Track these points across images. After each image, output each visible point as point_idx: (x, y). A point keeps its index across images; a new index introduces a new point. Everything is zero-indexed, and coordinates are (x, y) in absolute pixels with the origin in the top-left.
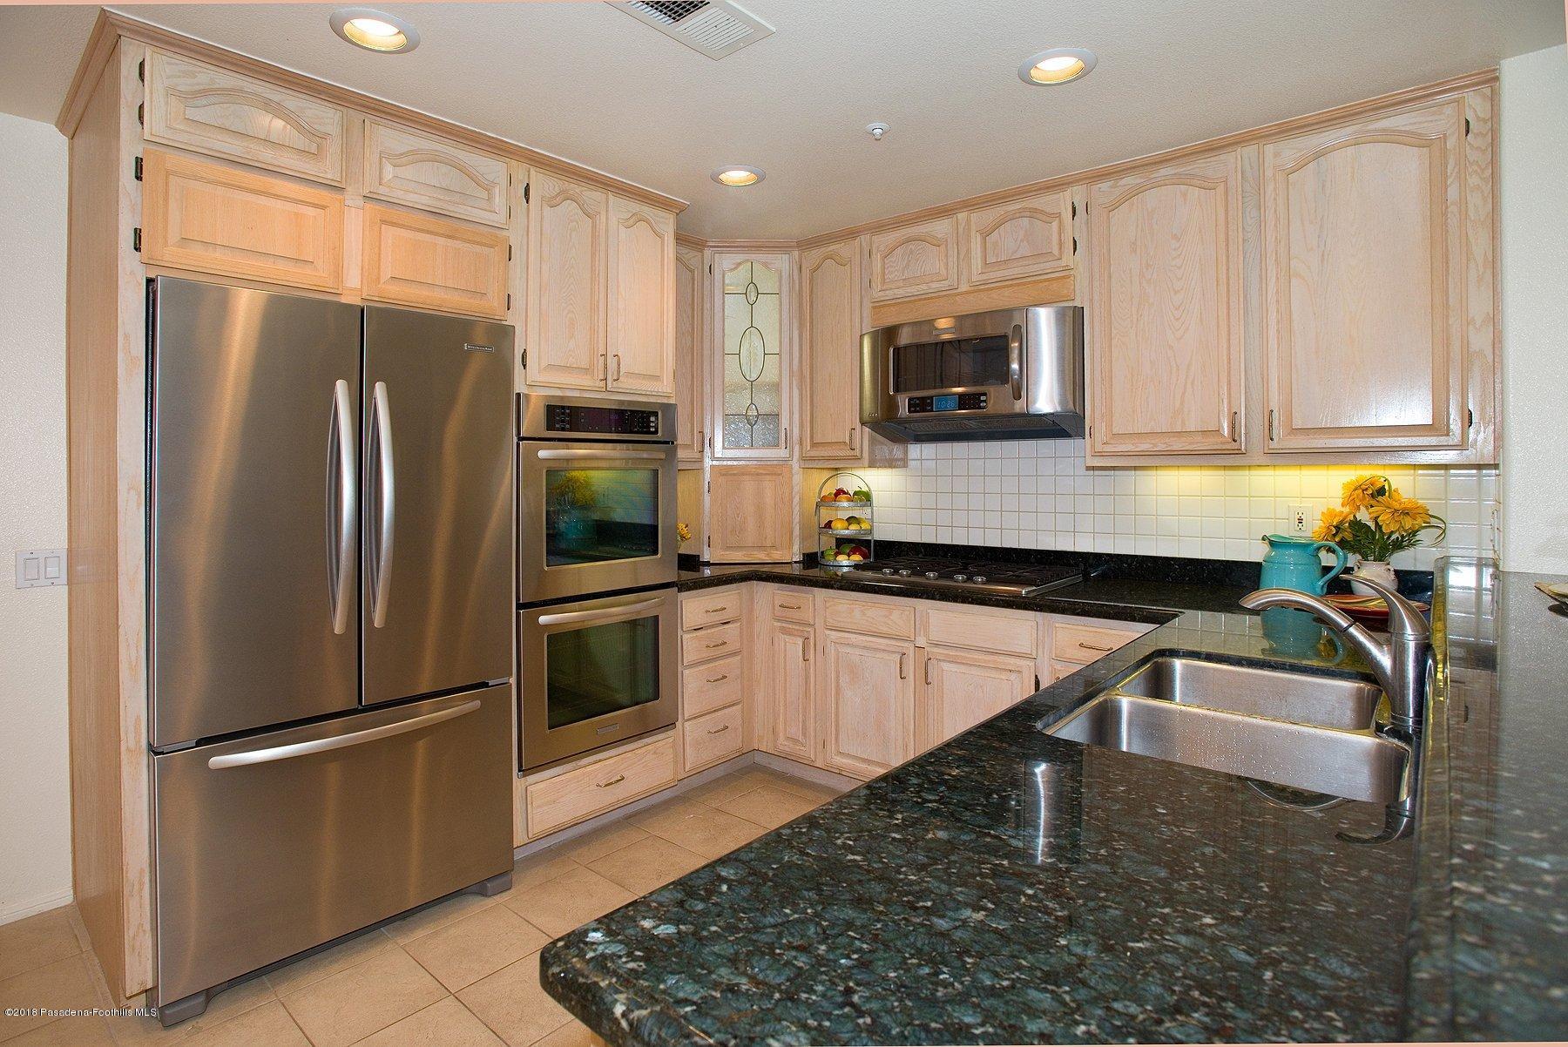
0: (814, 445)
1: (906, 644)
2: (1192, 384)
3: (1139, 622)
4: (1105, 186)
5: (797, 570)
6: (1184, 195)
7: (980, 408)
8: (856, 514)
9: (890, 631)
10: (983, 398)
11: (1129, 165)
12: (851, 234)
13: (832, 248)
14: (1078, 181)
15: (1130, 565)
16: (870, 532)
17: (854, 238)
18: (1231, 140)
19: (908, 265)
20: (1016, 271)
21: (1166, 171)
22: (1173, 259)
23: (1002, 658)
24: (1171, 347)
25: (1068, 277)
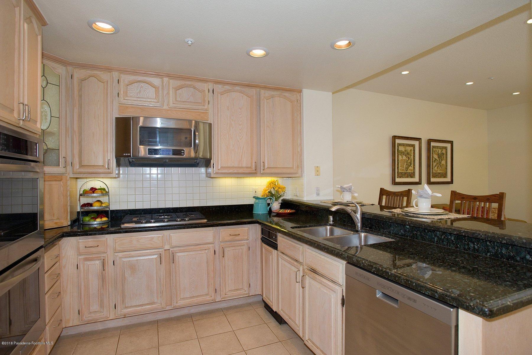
0: (81, 166)
1: (161, 250)
2: (244, 153)
3: (247, 224)
4: (220, 86)
5: (68, 229)
6: (242, 97)
7: (181, 155)
8: (101, 199)
9: (152, 246)
10: (182, 151)
11: (227, 82)
12: (109, 70)
13: (95, 72)
14: (210, 81)
15: (212, 209)
16: (108, 207)
17: (110, 72)
18: (253, 85)
19: (140, 92)
20: (188, 106)
21: (237, 88)
22: (239, 115)
23: (202, 246)
24: (238, 141)
25: (207, 113)
